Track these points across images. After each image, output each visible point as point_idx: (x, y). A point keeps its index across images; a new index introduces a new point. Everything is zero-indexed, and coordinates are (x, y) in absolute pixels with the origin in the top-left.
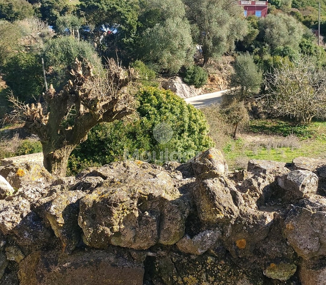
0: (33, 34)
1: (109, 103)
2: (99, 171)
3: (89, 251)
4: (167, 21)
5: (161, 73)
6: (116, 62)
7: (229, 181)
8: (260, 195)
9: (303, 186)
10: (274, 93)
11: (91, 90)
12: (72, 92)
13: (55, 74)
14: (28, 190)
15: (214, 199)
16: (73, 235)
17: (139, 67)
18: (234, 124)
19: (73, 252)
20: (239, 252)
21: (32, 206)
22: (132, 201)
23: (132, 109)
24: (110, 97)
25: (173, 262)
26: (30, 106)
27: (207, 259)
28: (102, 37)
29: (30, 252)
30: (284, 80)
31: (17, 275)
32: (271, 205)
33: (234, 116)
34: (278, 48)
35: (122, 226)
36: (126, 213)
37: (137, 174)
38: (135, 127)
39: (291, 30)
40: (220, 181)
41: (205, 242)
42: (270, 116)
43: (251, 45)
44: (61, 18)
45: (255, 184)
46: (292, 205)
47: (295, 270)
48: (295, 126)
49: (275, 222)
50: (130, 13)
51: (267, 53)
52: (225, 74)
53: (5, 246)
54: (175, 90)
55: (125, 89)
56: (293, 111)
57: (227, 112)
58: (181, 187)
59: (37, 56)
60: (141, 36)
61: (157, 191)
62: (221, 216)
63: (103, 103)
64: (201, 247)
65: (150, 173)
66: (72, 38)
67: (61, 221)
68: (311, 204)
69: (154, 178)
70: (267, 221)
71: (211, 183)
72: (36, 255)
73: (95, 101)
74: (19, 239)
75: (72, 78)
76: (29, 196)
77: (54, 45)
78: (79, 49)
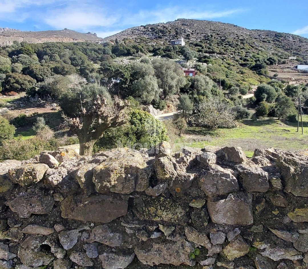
0: (76, 82)
1: (114, 118)
2: (104, 153)
3: (99, 195)
4: (145, 77)
5: (142, 103)
6: (118, 97)
7: (172, 158)
8: (188, 165)
9: (209, 160)
10: (199, 114)
11: (105, 111)
12: (95, 112)
13: (87, 102)
14: (66, 163)
15: (164, 167)
16: (90, 187)
17: (130, 99)
18: (180, 129)
19: (90, 196)
20: (177, 194)
21: (68, 172)
22: (121, 169)
23: (127, 121)
24: (115, 115)
25: (143, 200)
26: (73, 119)
27: (160, 198)
28: (112, 84)
29: (67, 196)
30: (204, 107)
31: (60, 208)
32: (193, 170)
33: (180, 125)
34: (201, 92)
35: (116, 182)
36: (118, 175)
37: (124, 155)
38: (128, 130)
39: (207, 83)
40: (168, 158)
41: (160, 189)
42: (197, 125)
43: (187, 90)
44: (90, 74)
45: (185, 159)
46: (203, 170)
47: (205, 203)
48: (209, 131)
49: (195, 178)
50: (126, 72)
51: (195, 94)
52: (175, 104)
53: (53, 193)
54: (149, 112)
55: (123, 111)
56: (208, 123)
57: (176, 123)
58: (147, 162)
59: (77, 93)
60: (132, 84)
61: (134, 164)
62: (167, 176)
63: (111, 118)
64: (157, 192)
65: (131, 154)
66: (96, 84)
67: (83, 180)
68: (212, 169)
69: (133, 157)
70: (191, 178)
71: (162, 159)
72: (70, 197)
73: (107, 117)
74: (61, 189)
75: (95, 105)
76: (67, 167)
77: (86, 88)
78: (99, 90)
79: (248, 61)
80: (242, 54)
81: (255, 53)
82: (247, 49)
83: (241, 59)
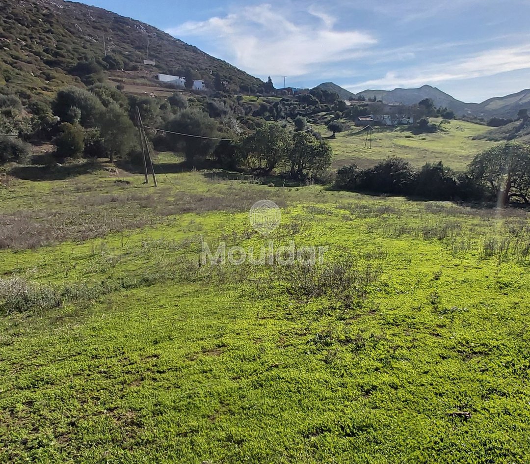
79: (63, 56)
80: (49, 42)
81: (78, 44)
82: (60, 35)
83: (46, 51)
